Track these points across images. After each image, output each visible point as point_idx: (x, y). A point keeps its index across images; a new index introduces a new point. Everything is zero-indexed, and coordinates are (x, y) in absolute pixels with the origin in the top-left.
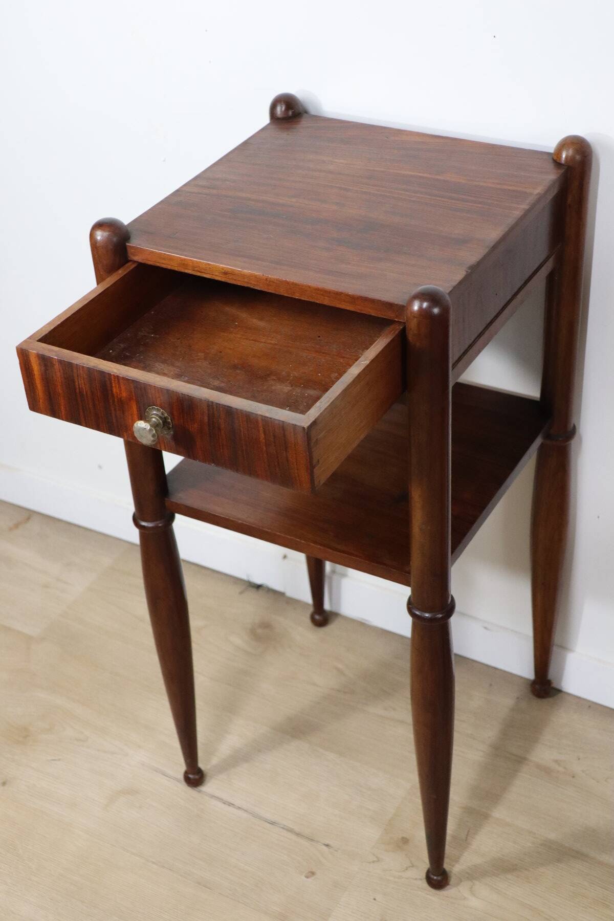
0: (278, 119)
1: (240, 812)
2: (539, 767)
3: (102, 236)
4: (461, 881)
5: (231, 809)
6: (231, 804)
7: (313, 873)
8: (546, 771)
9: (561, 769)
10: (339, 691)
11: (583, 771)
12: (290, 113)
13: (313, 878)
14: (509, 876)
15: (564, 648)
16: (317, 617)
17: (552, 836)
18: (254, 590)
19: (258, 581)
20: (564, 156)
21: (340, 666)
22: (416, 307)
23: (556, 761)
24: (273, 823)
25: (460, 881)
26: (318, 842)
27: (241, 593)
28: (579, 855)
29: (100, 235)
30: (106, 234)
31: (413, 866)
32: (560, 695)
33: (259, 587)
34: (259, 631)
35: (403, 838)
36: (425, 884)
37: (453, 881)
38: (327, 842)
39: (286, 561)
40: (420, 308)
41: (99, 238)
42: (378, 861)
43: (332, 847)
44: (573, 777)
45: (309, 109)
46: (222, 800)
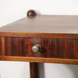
45: (37, 14)
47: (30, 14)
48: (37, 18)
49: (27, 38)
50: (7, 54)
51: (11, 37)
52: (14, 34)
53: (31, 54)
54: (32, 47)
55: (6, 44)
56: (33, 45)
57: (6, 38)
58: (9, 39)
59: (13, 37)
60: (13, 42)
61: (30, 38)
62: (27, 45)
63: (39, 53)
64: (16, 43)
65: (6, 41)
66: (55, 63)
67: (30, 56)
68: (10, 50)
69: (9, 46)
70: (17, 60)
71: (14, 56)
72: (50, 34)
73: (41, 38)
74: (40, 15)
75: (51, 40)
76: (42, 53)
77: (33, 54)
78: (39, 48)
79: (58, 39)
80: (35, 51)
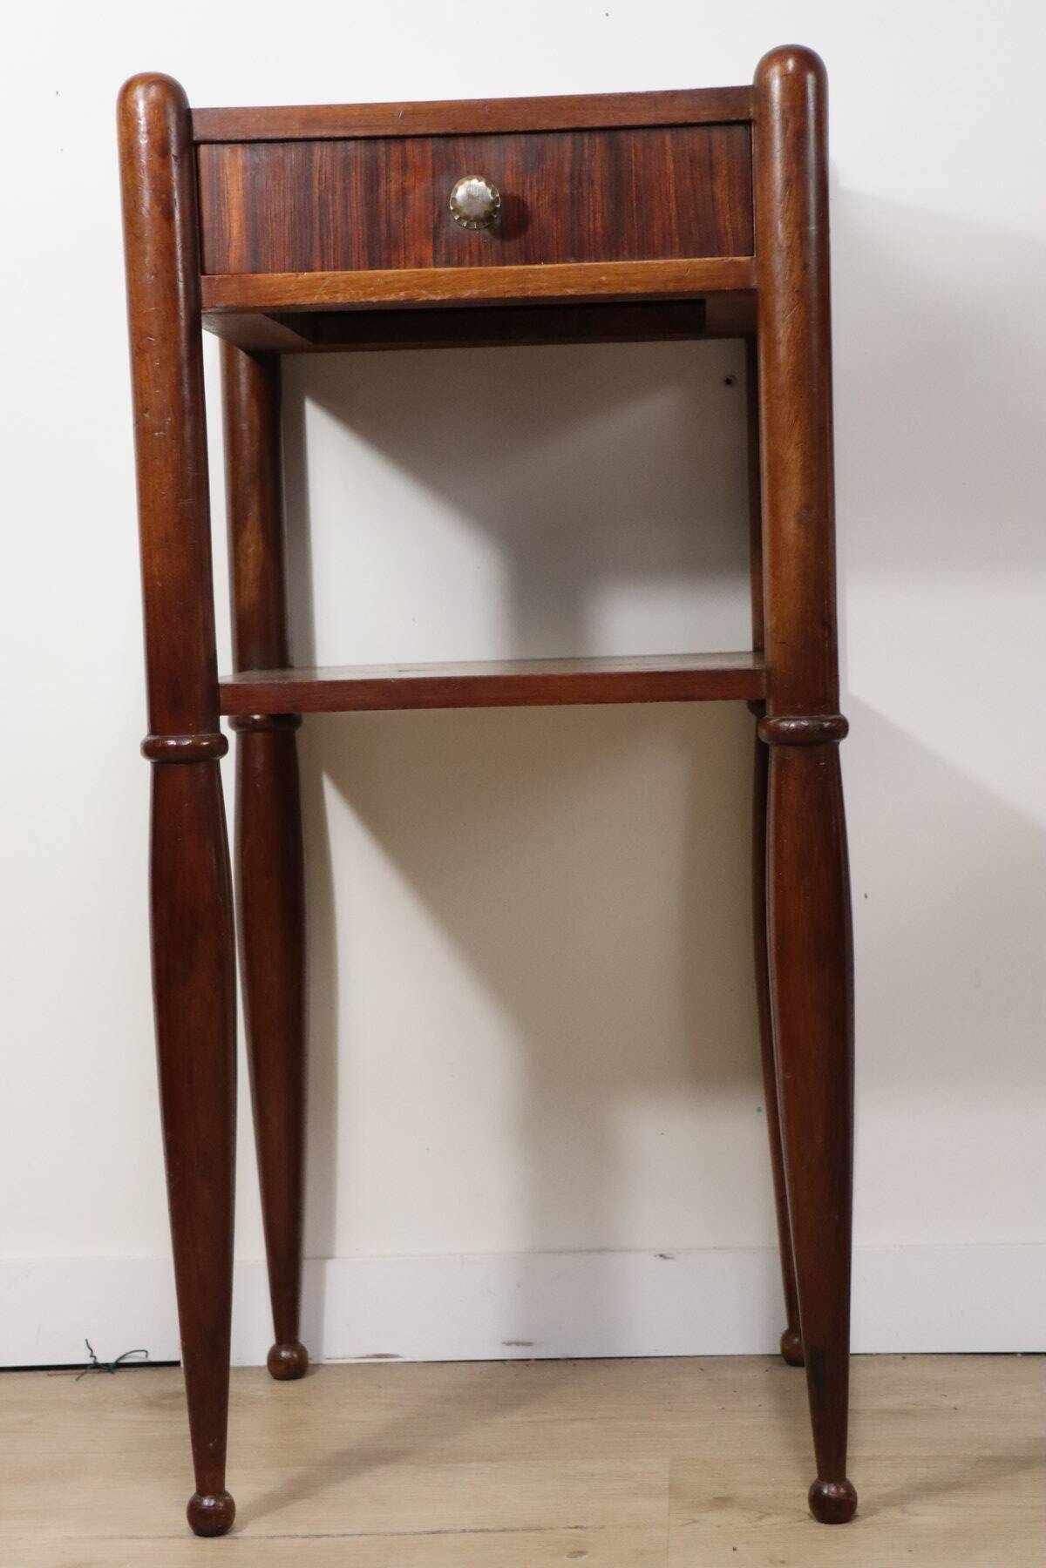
1: (352, 1539)
4: (872, 1514)
5: (327, 1539)
6: (318, 1536)
7: (581, 1553)
9: (924, 1407)
11: (966, 1403)
16: (283, 1355)
17: (988, 1453)
18: (110, 1374)
23: (908, 1404)
27: (77, 1379)
31: (773, 1514)
33: (112, 1368)
35: (716, 1499)
38: (572, 1525)
42: (696, 1522)
43: (587, 1527)
44: (956, 1409)
46: (297, 1536)
53: (428, 246)
54: (451, 186)
55: (254, 198)
59: (310, 144)
61: (423, 139)
63: (487, 241)
65: (254, 176)
67: (420, 262)
69: (277, 207)
71: (309, 268)
76: (502, 233)
77: (443, 252)
79: (612, 133)
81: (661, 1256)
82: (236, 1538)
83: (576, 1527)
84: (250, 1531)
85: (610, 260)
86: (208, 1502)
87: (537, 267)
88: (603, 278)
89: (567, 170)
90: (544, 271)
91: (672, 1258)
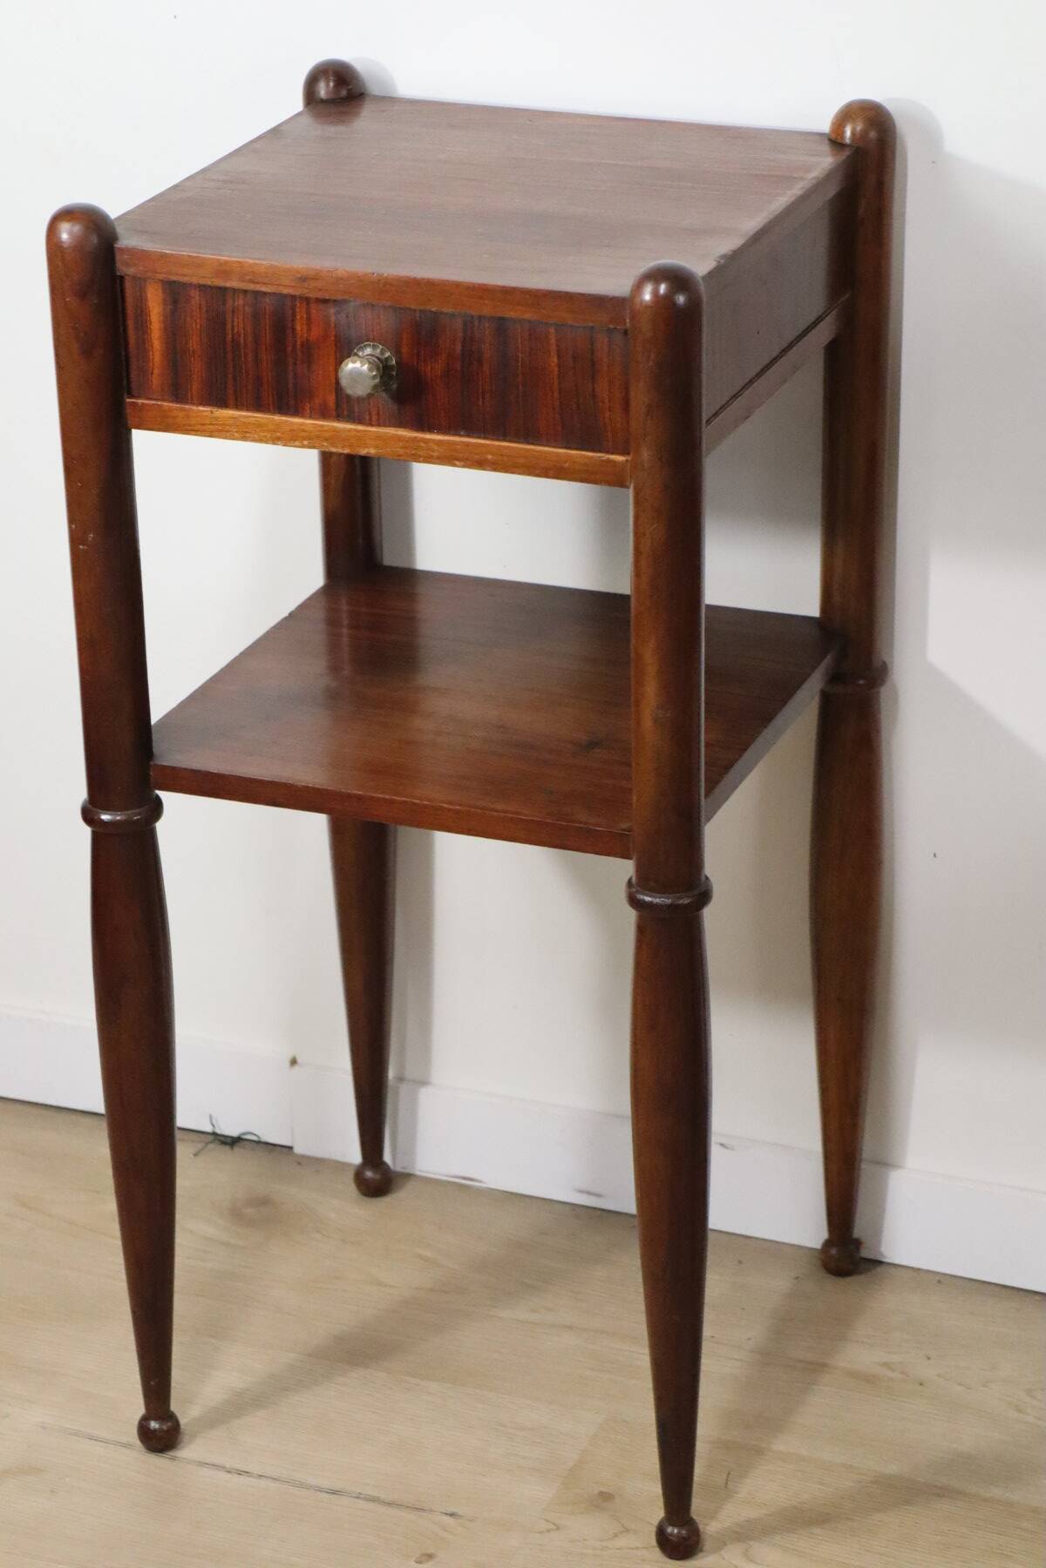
0: (322, 101)
1: (263, 1482)
2: (854, 1375)
3: (70, 233)
4: (725, 1545)
5: (243, 1479)
6: (240, 1473)
7: (430, 1556)
8: (867, 1380)
9: (895, 1375)
10: (432, 1290)
11: (939, 1375)
12: (344, 93)
13: (430, 1563)
14: (817, 1530)
15: (885, 1164)
16: (369, 1174)
17: (892, 1469)
18: (227, 1147)
19: (232, 1131)
20: (848, 133)
21: (428, 1254)
22: (647, 297)
23: (886, 1365)
24: (334, 1492)
25: (721, 1544)
26: (431, 1511)
27: (195, 1155)
28: (943, 1492)
29: (66, 234)
30: (77, 228)
31: (628, 1531)
32: (879, 1269)
33: (233, 1142)
34: (249, 1211)
35: (601, 1494)
36: (657, 1553)
37: (708, 1544)
38: (450, 1510)
39: (296, 1068)
40: (655, 293)
41: (65, 236)
42: (558, 1528)
43: (461, 1516)
44: (921, 1384)
45: (373, 89)
46: (224, 1467)
47: (323, 90)
48: (365, 121)
49: (307, 300)
50: (178, 393)
51: (203, 288)
52: (223, 270)
53: (331, 400)
54: (339, 362)
55: (174, 332)
56: (345, 349)
57: (175, 292)
58: (196, 297)
59: (223, 290)
60: (217, 324)
61: (325, 301)
62: (307, 347)
63: (385, 401)
64: (239, 325)
65: (173, 312)
66: (480, 464)
67: (324, 414)
68: (197, 368)
69: (194, 343)
70: (244, 433)
71: (223, 404)
72: (457, 285)
73: (395, 310)
74: (390, 100)
75: (458, 324)
76: (400, 398)
77: (344, 407)
78: (384, 369)
79: (501, 325)
80: (360, 389)
81: (722, 1145)
82: (173, 1459)
83: (452, 1515)
84: (189, 1451)
85: (498, 440)
86: (154, 1425)
87: (428, 436)
88: (490, 457)
89: (459, 348)
90: (433, 440)
91: (732, 1149)
